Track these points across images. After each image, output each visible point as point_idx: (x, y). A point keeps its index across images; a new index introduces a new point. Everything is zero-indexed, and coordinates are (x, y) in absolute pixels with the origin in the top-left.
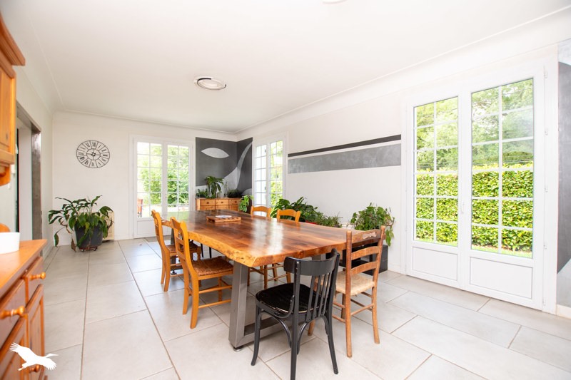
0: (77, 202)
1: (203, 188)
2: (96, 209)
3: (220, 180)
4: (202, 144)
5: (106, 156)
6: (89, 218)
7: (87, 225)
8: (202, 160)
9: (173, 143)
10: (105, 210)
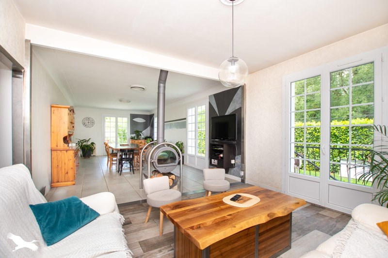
0: (83, 140)
1: (134, 135)
2: (89, 143)
3: (141, 132)
4: (133, 116)
5: (93, 123)
6: (87, 146)
7: (86, 148)
8: (133, 124)
9: (120, 117)
10: (93, 144)
